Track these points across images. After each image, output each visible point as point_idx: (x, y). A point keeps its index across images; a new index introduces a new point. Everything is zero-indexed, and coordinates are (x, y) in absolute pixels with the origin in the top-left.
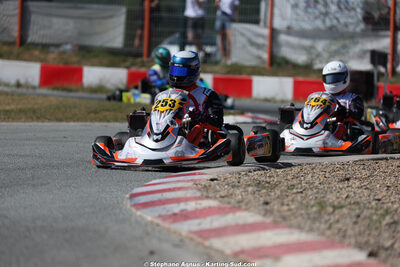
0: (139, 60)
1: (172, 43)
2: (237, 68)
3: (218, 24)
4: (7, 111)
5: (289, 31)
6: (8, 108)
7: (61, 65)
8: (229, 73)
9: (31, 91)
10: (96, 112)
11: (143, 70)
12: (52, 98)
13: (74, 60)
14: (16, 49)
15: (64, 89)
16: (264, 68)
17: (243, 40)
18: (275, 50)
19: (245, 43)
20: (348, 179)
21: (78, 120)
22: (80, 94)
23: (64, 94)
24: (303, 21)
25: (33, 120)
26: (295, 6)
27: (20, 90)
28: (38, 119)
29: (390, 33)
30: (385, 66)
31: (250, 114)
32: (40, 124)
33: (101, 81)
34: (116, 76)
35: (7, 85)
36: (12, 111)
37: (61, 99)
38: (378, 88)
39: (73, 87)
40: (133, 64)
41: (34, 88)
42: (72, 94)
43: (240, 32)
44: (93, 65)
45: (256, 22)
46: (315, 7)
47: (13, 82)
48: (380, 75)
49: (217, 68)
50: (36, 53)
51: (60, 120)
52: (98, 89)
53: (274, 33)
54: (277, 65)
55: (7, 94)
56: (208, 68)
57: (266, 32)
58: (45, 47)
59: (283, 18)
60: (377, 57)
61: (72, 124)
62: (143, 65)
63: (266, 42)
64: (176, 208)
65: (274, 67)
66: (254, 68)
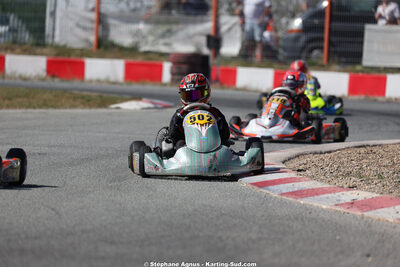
8: (58, 55)
10: (10, 99)
16: (91, 51)
19: (73, 26)
29: (212, 17)
38: (212, 70)
54: (104, 47)
60: (212, 42)
63: (94, 25)
65: (102, 49)
66: (82, 50)
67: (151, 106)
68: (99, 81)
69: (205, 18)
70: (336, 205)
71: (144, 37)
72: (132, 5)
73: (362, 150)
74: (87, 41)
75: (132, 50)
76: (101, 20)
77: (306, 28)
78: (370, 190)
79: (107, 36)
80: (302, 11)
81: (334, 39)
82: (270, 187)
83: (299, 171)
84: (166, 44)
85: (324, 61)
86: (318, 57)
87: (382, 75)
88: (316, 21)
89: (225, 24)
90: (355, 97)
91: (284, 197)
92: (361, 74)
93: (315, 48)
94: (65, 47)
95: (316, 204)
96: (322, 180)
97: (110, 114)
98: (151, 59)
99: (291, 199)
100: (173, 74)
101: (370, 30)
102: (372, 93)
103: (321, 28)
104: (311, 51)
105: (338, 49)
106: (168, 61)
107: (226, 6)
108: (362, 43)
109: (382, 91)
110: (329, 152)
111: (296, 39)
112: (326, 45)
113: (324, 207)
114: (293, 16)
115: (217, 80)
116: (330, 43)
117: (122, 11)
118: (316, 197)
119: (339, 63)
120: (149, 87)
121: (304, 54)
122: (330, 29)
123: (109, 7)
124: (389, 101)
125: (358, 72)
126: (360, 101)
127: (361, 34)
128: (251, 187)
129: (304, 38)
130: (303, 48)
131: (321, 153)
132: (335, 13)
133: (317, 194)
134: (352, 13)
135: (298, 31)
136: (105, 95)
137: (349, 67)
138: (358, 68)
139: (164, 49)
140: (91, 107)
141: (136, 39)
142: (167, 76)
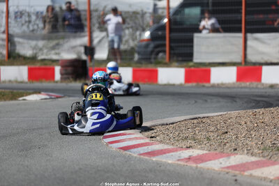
16: (4, 61)
29: (87, 33)
38: (89, 70)
54: (13, 58)
60: (89, 51)
63: (5, 43)
67: (48, 97)
68: (10, 81)
69: (82, 34)
70: (178, 160)
71: (41, 49)
72: (31, 28)
73: (195, 121)
74: (1, 53)
75: (33, 59)
76: (10, 39)
77: (153, 37)
78: (201, 149)
79: (15, 50)
80: (150, 26)
81: (173, 45)
82: (132, 150)
83: (152, 137)
84: (56, 54)
85: (167, 60)
86: (162, 58)
87: (207, 68)
88: (160, 33)
89: (97, 37)
90: (190, 85)
91: (142, 156)
92: (193, 68)
93: (160, 52)
95: (164, 160)
96: (167, 143)
97: (18, 104)
98: (46, 65)
99: (146, 158)
100: (62, 74)
101: (198, 37)
102: (201, 81)
103: (163, 38)
104: (157, 54)
105: (176, 52)
106: (58, 65)
107: (97, 25)
108: (192, 46)
109: (208, 80)
110: (172, 124)
111: (147, 46)
112: (167, 49)
113: (170, 162)
114: (144, 30)
116: (171, 48)
117: (24, 32)
118: (164, 155)
119: (177, 61)
120: (46, 84)
121: (153, 56)
122: (170, 38)
123: (15, 29)
124: (213, 86)
125: (190, 67)
126: (192, 87)
127: (191, 40)
128: (118, 150)
129: (152, 45)
130: (152, 52)
131: (167, 124)
132: (173, 27)
133: (165, 153)
134: (185, 26)
135: (148, 40)
136: (15, 91)
137: (185, 64)
138: (191, 64)
139: (55, 57)
140: (5, 100)
141: (35, 51)
142: (58, 76)
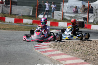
0: (35, 18)
1: (42, 15)
2: (55, 20)
3: (52, 11)
4: (8, 28)
5: (66, 13)
6: (8, 27)
7: (19, 19)
8: (54, 21)
9: (12, 24)
10: (26, 29)
11: (36, 20)
12: (17, 26)
13: (21, 18)
14: (9, 15)
15: (19, 24)
16: (61, 20)
17: (57, 14)
18: (63, 17)
19: (57, 15)
20: (79, 45)
21: (22, 30)
22: (23, 25)
23: (19, 25)
24: (69, 11)
25: (13, 30)
26: (68, 8)
27: (10, 24)
28: (14, 30)
29: (87, 14)
30: (86, 21)
31: (58, 30)
32: (15, 31)
33: (27, 22)
34: (30, 21)
35: (7, 22)
36: (9, 28)
37: (19, 26)
38: (85, 25)
39: (21, 23)
40: (34, 19)
41: (13, 23)
42: (21, 25)
43: (56, 12)
44: (25, 19)
45: (60, 11)
46: (72, 8)
47: (9, 22)
48: (85, 22)
49: (51, 20)
50: (14, 16)
51: (19, 30)
52: (27, 24)
53: (63, 13)
54: (64, 20)
55: (7, 24)
56: (49, 20)
57: (62, 13)
58: (15, 15)
59: (65, 10)
60: (85, 19)
61: (21, 31)
62: (36, 19)
64: (44, 50)
65: (63, 20)
66: (59, 20)
74: (60, 18)
83: (51, 44)
94: (55, 19)
115: (86, 27)
